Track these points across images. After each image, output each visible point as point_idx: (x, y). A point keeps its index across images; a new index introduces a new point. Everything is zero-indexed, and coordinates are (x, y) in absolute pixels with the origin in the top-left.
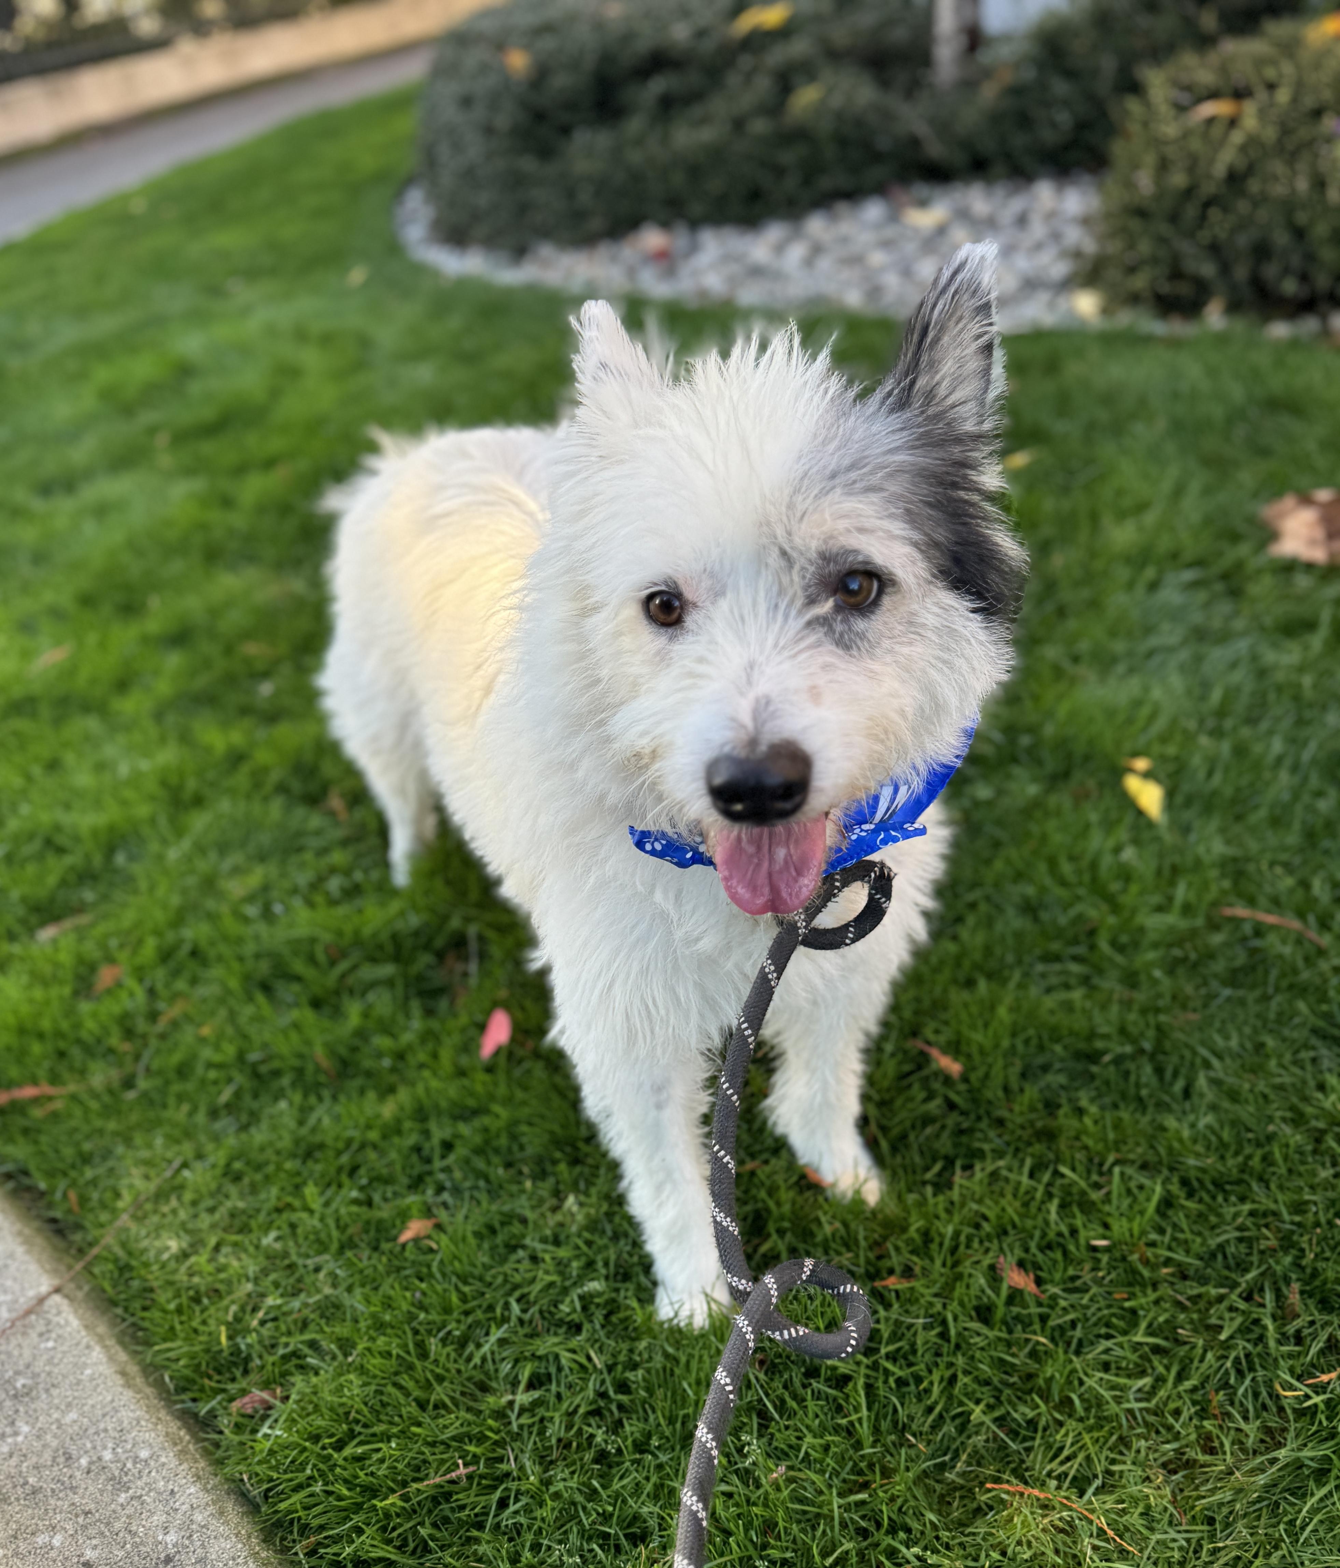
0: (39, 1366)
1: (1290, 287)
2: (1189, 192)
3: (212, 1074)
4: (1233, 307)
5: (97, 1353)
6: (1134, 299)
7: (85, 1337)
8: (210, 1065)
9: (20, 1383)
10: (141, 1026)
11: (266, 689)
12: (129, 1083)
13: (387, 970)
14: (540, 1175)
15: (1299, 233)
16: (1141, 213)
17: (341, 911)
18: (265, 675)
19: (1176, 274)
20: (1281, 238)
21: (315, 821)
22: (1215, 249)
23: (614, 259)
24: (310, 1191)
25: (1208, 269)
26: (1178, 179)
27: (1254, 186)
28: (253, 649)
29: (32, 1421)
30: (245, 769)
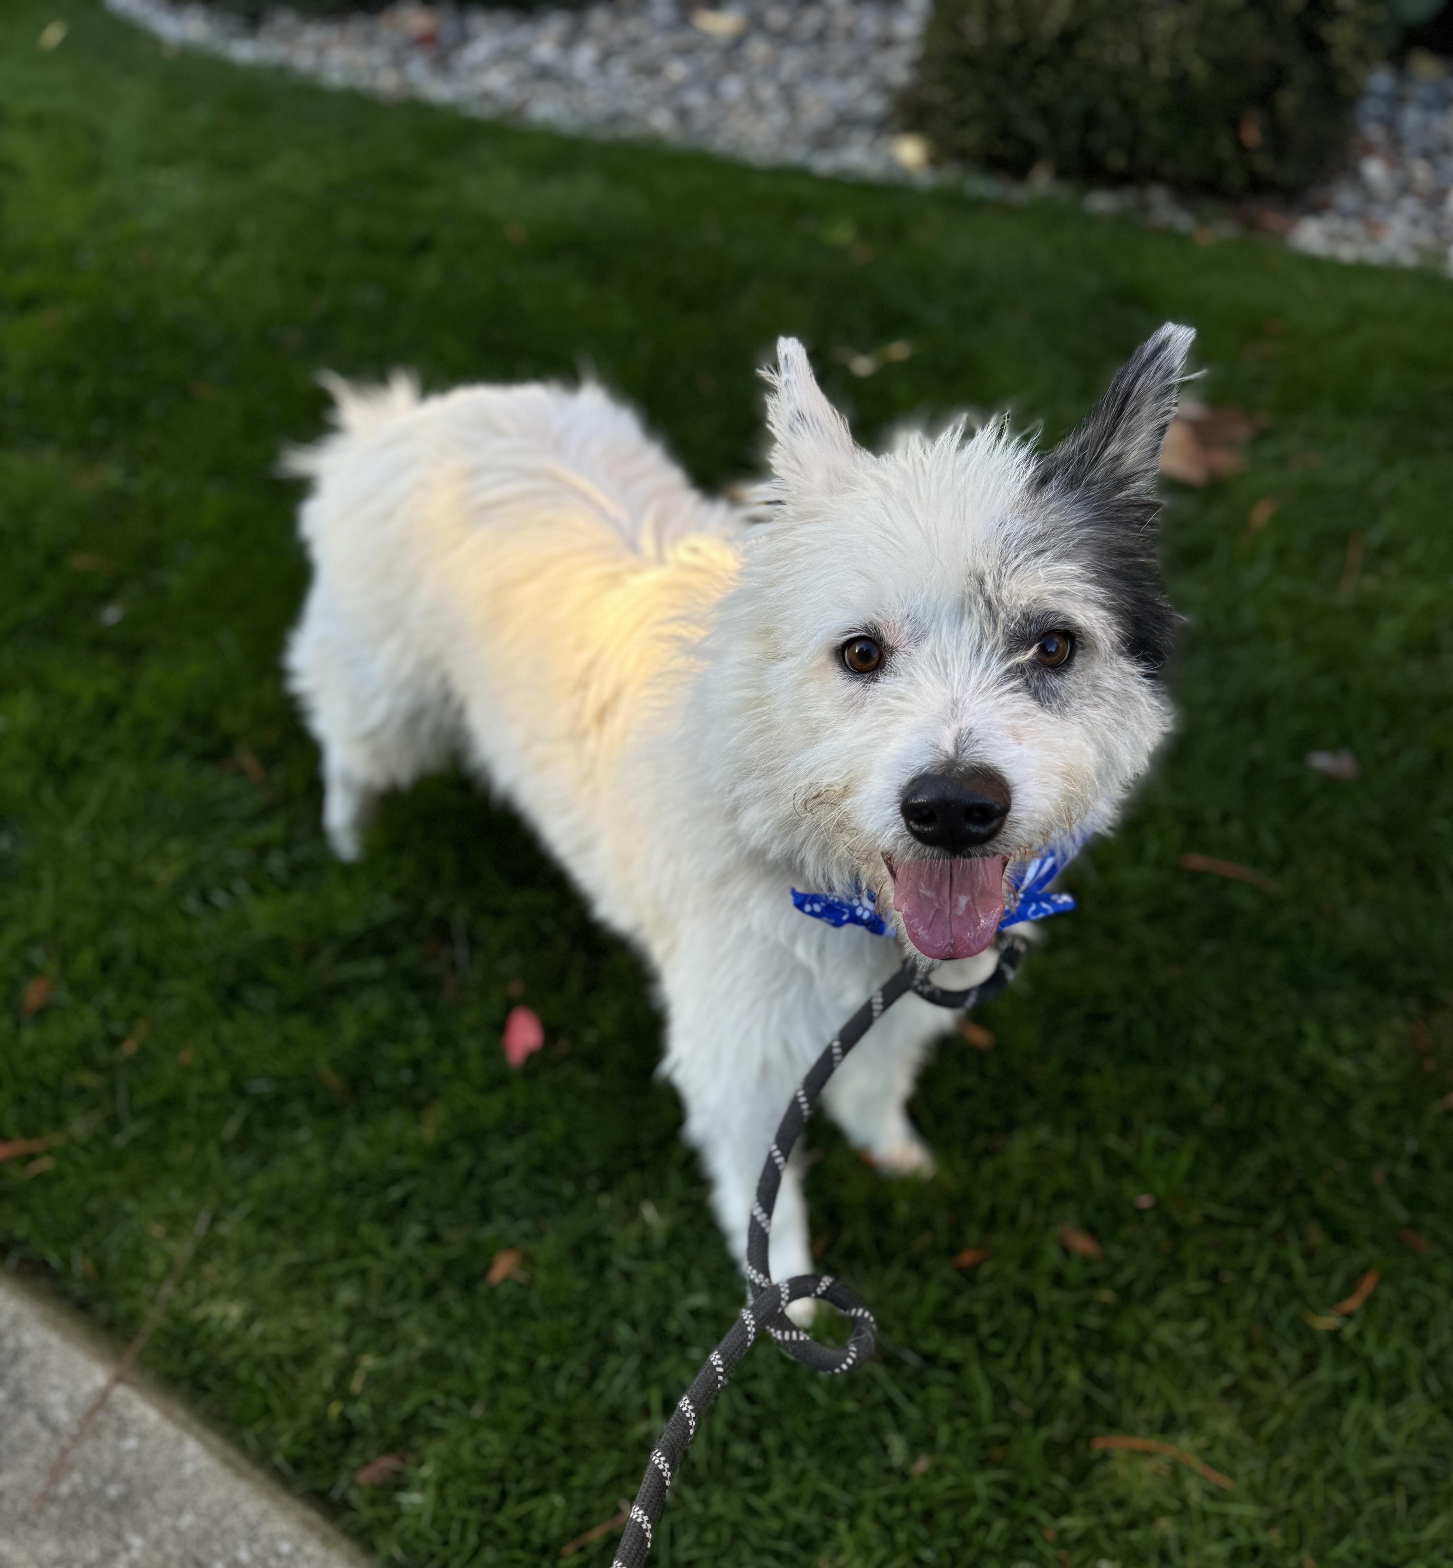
0: (128, 1467)
1: (1117, 160)
2: (1018, 49)
3: (210, 1107)
4: (1062, 174)
5: (192, 1447)
6: (961, 155)
7: (171, 1431)
8: (203, 1097)
9: (113, 1491)
10: (102, 1055)
11: (112, 614)
12: (114, 1124)
13: (376, 967)
14: (607, 1187)
15: (1128, 104)
16: (969, 61)
17: (297, 898)
18: (105, 597)
19: (1005, 133)
20: (1110, 109)
21: (228, 785)
22: (1044, 112)
23: (370, 40)
24: (366, 1230)
25: (1036, 131)
26: (1009, 32)
27: (1084, 49)
28: (81, 562)
29: (143, 1531)
30: (124, 721)
